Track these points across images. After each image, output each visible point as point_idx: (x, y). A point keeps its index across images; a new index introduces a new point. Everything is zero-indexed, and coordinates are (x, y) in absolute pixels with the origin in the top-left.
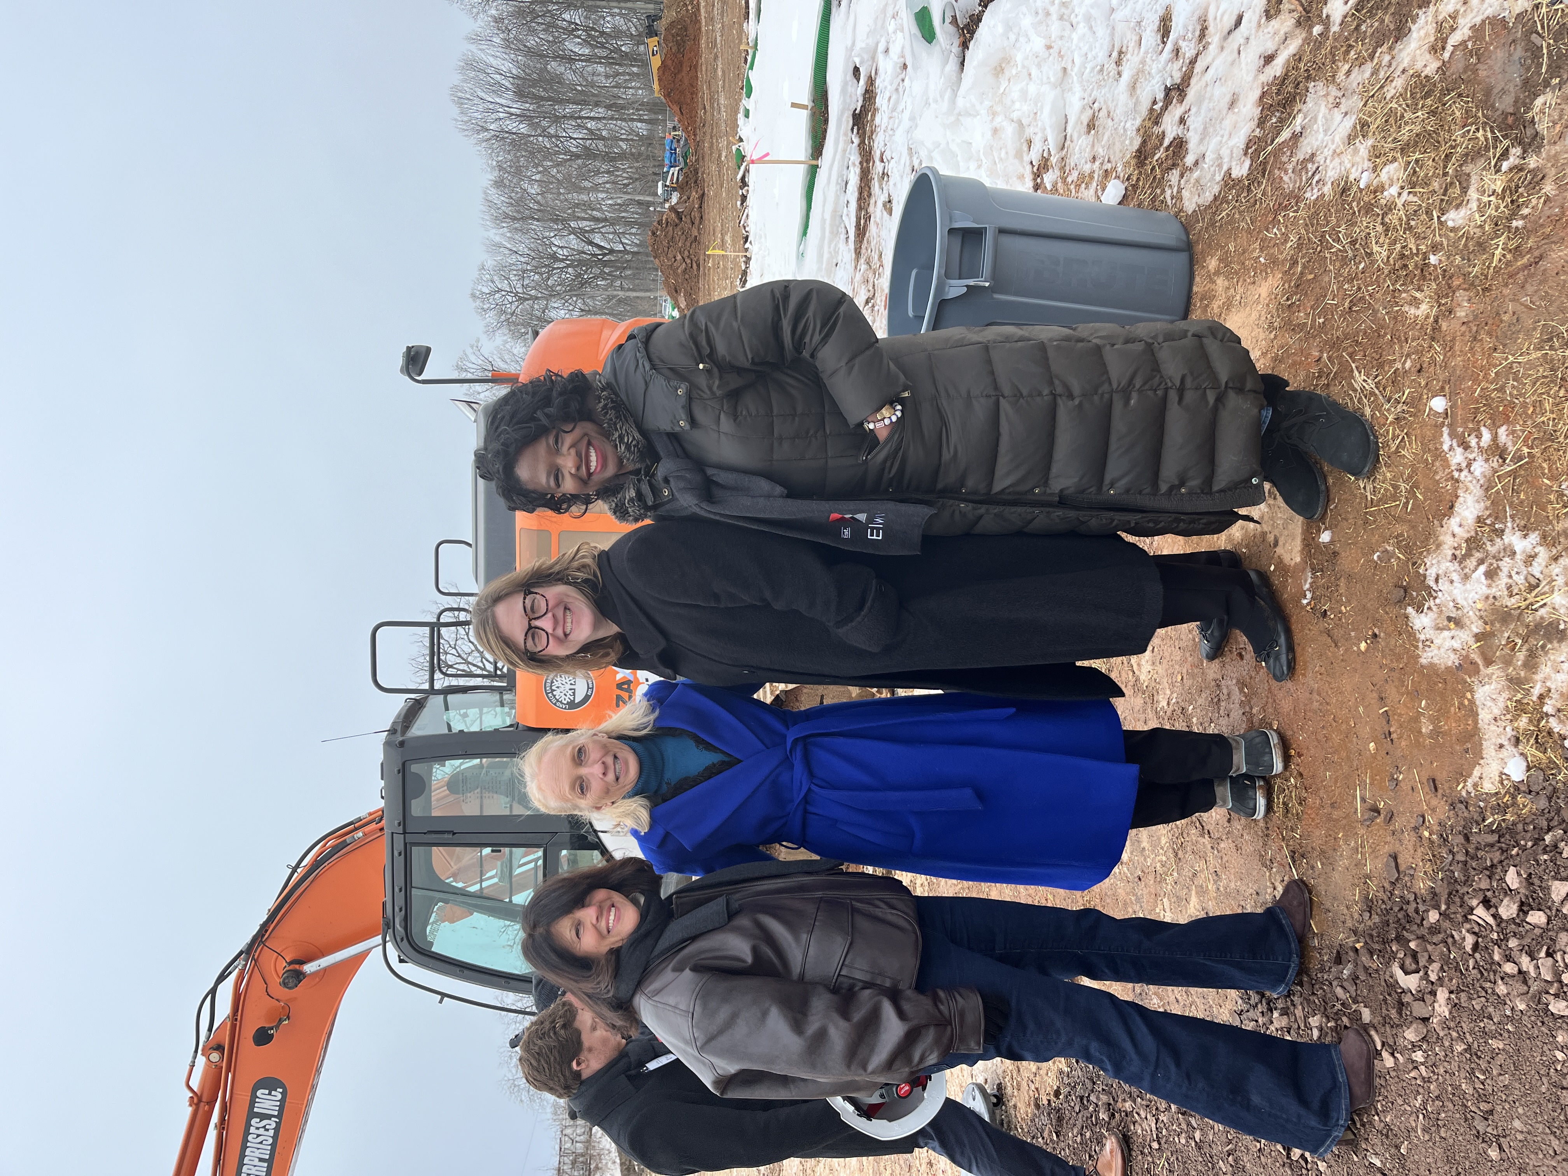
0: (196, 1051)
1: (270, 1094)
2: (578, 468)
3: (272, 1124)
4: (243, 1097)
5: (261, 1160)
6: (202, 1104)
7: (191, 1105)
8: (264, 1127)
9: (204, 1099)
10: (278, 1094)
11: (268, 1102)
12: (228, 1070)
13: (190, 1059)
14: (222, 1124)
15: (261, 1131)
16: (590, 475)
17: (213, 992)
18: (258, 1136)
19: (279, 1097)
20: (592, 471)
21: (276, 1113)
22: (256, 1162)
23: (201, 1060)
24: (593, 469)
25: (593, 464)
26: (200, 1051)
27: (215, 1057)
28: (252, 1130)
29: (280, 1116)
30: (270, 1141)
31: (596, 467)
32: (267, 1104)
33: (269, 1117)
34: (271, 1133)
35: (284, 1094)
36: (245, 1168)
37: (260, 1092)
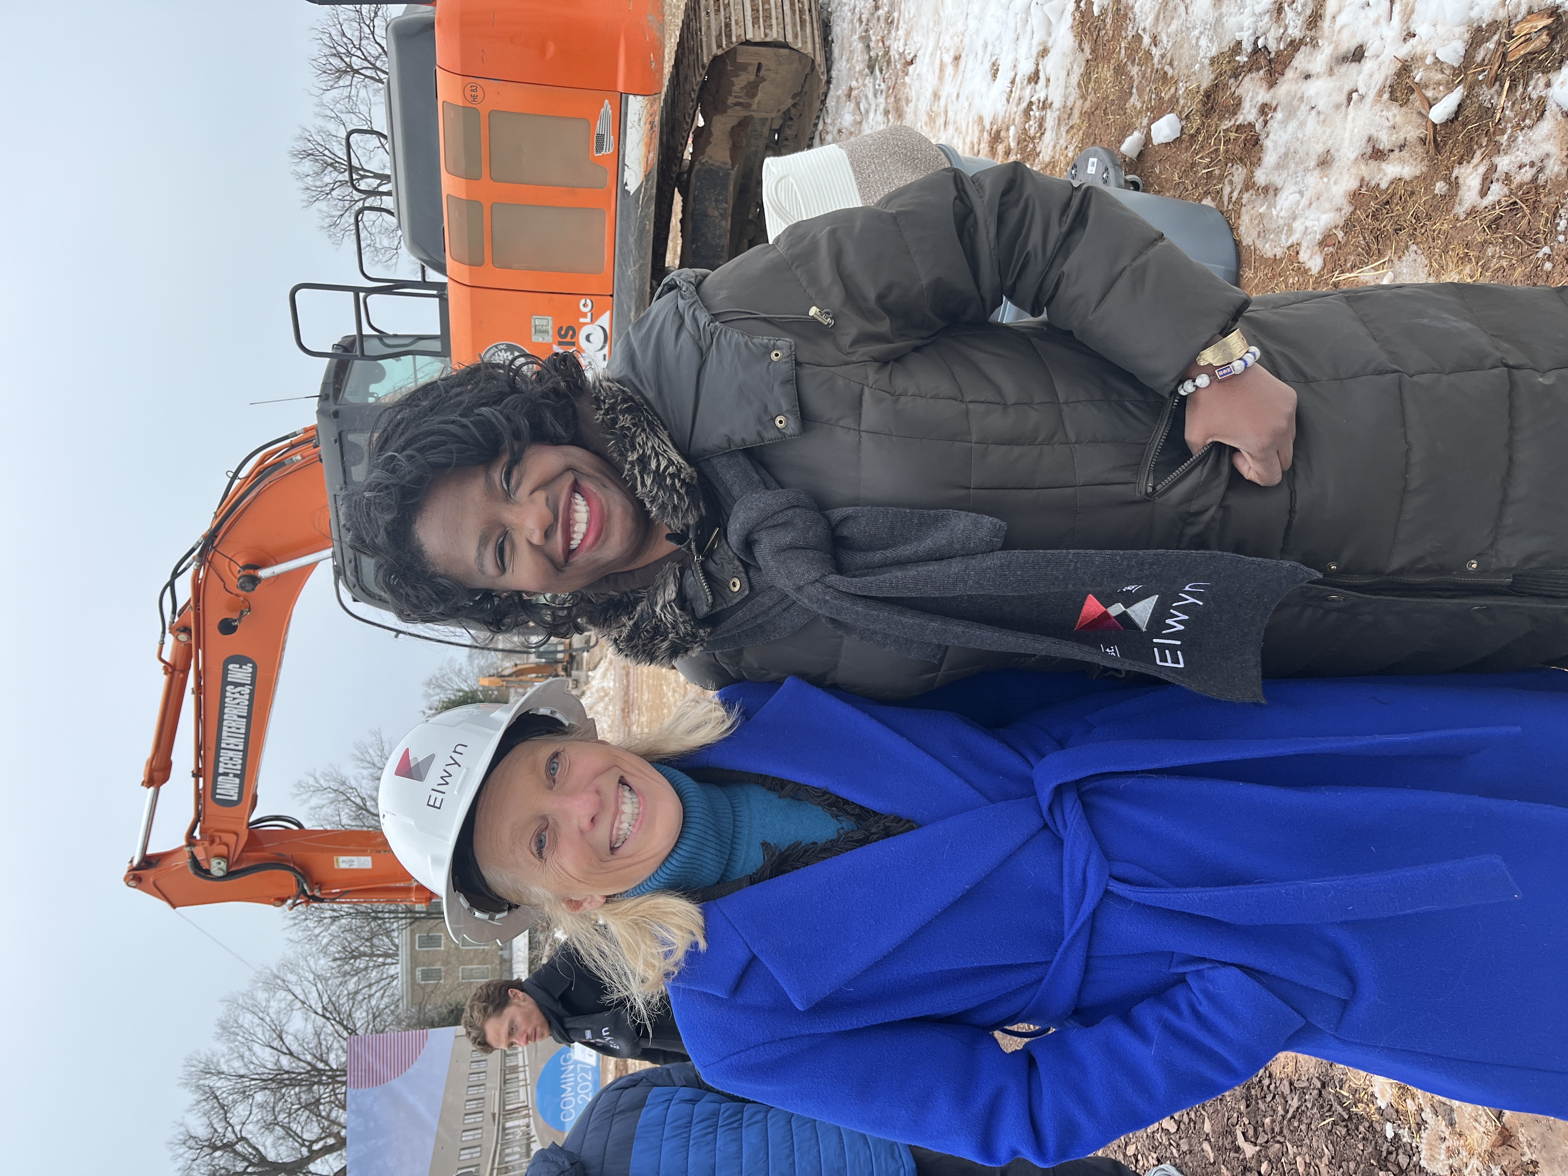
0: (164, 632)
1: (241, 667)
2: (547, 534)
3: (246, 690)
4: (215, 670)
5: (239, 716)
6: (176, 673)
7: (166, 674)
8: (239, 692)
9: (178, 668)
10: (248, 668)
11: (240, 673)
12: (198, 647)
13: (159, 638)
14: (199, 690)
15: (237, 695)
16: (569, 552)
17: (171, 584)
18: (234, 699)
19: (250, 670)
20: (575, 544)
21: (249, 682)
22: (236, 718)
23: (170, 639)
24: (577, 539)
25: (580, 528)
26: (167, 631)
27: (183, 637)
28: (228, 694)
29: (253, 683)
30: (247, 703)
31: (585, 536)
32: (239, 675)
33: (243, 685)
34: (247, 697)
35: (254, 668)
36: (225, 723)
37: (231, 667)
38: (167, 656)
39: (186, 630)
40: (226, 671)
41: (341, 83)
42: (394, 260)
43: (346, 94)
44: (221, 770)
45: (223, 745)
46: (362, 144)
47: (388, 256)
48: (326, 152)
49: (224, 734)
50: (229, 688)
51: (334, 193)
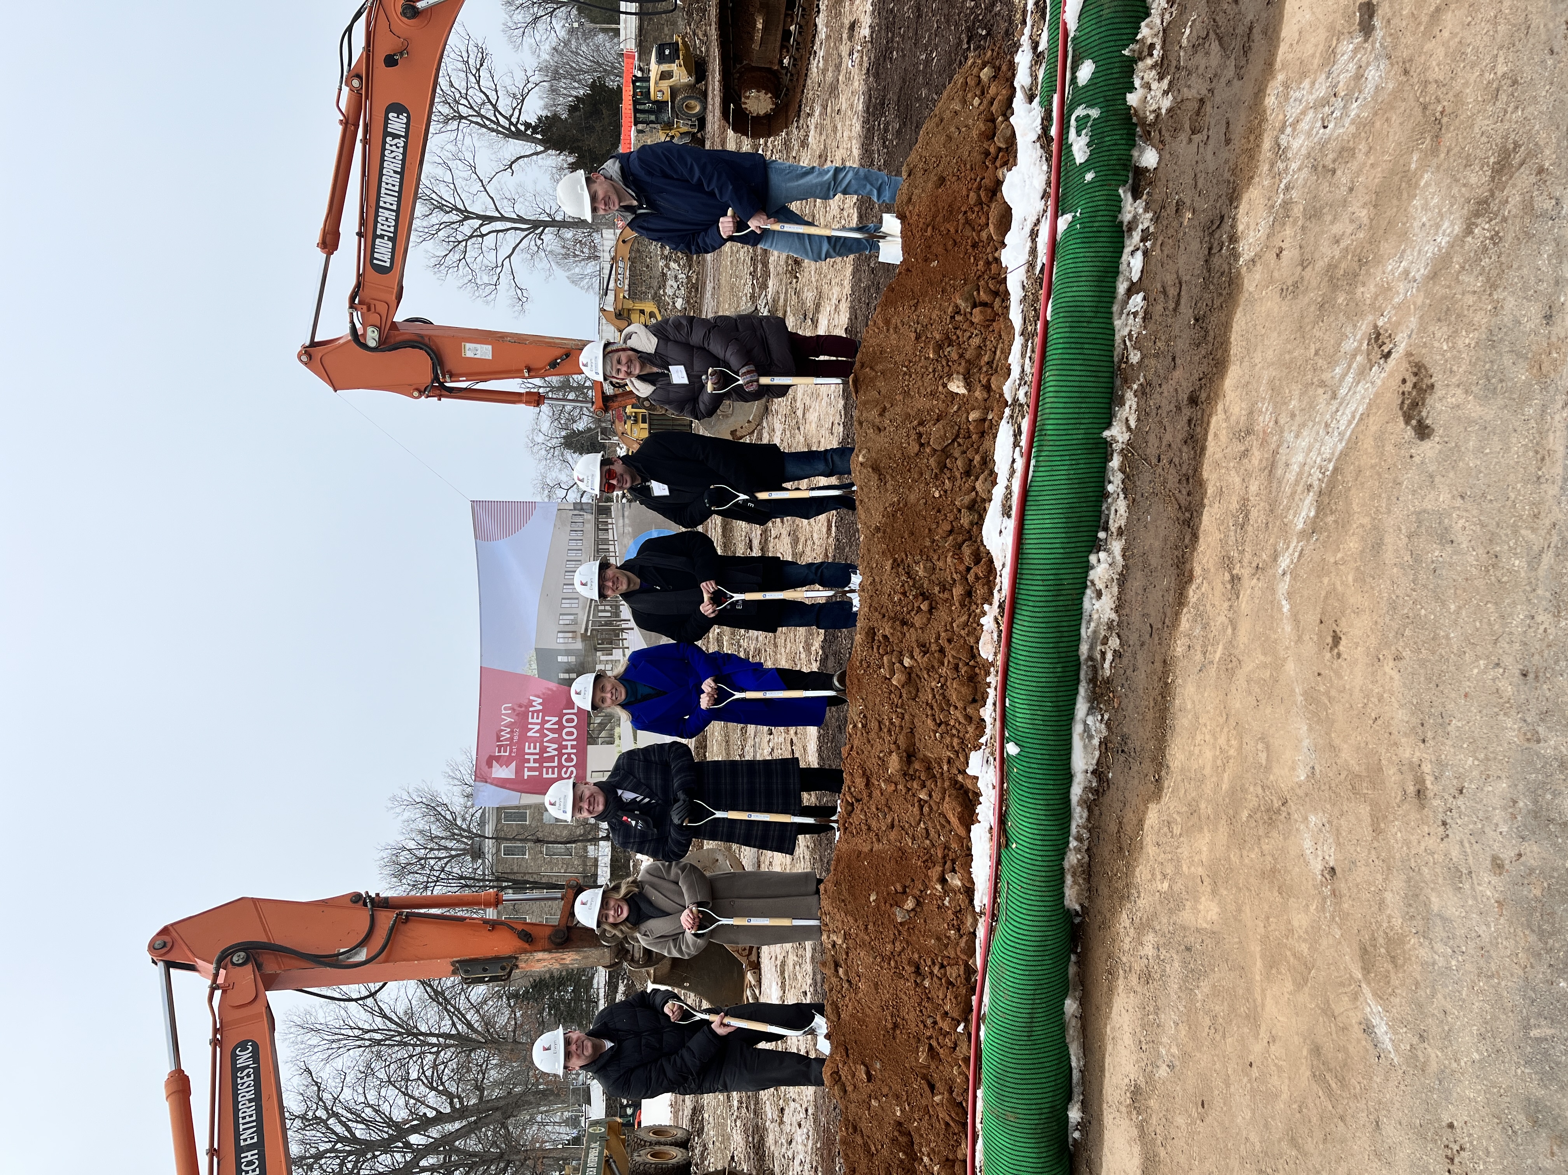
0: (341, 80)
1: (398, 117)
3: (401, 142)
4: (379, 120)
5: (395, 172)
6: (349, 124)
7: (341, 124)
8: (396, 145)
9: (351, 120)
10: (403, 118)
11: (397, 124)
13: (338, 86)
14: (365, 141)
15: (394, 148)
17: (349, 29)
18: (392, 152)
19: (405, 121)
21: (403, 134)
22: (392, 174)
26: (344, 80)
27: (356, 85)
28: (387, 146)
29: (406, 135)
30: (401, 157)
32: (397, 126)
33: (399, 137)
34: (401, 150)
35: (408, 118)
36: (384, 178)
37: (391, 115)
38: (343, 105)
39: (359, 77)
40: (387, 119)
41: (449, 128)
42: (493, 296)
43: (452, 138)
44: (379, 232)
45: (382, 204)
46: (466, 189)
47: (487, 291)
48: (434, 196)
49: (383, 191)
50: (388, 139)
51: (441, 234)
